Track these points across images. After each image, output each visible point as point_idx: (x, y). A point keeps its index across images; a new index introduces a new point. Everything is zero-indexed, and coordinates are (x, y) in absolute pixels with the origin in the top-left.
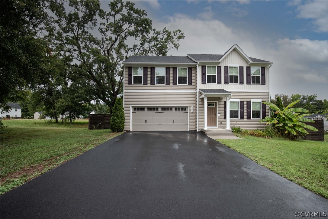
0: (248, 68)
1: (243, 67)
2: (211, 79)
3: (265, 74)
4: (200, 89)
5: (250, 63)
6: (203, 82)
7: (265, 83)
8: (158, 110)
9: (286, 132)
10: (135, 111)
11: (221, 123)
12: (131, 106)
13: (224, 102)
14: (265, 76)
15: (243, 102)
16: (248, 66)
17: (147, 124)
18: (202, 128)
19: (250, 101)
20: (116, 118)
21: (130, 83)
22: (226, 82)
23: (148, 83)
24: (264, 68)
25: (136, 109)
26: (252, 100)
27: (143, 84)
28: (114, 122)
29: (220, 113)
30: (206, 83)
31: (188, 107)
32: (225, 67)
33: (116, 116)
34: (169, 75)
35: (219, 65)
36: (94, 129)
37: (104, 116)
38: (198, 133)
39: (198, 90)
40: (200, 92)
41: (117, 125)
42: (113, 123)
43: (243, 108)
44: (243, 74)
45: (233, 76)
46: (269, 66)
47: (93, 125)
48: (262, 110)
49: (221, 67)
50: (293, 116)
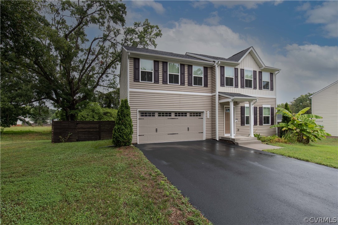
0: (260, 73)
1: (256, 71)
2: (229, 82)
3: (273, 81)
4: (219, 92)
5: (263, 68)
6: (222, 85)
7: (273, 89)
8: (170, 116)
9: (305, 138)
10: (142, 117)
11: (238, 130)
12: (138, 110)
13: (240, 108)
14: (273, 82)
15: (257, 107)
16: (260, 71)
17: (158, 133)
18: (222, 136)
19: (261, 106)
20: (123, 127)
21: (136, 79)
22: (242, 87)
23: (160, 81)
24: (272, 74)
25: (144, 114)
26: (264, 106)
27: (153, 82)
28: (121, 133)
29: (237, 119)
30: (224, 86)
31: (203, 112)
32: (241, 69)
33: (124, 125)
34: (184, 73)
35: (237, 67)
36: (62, 142)
37: (77, 124)
38: (218, 142)
39: (217, 94)
40: (219, 96)
41: (125, 137)
42: (120, 135)
43: (257, 113)
44: (256, 79)
45: (248, 80)
46: (276, 73)
47: (60, 137)
48: (271, 116)
49: (238, 69)
50: (311, 122)
